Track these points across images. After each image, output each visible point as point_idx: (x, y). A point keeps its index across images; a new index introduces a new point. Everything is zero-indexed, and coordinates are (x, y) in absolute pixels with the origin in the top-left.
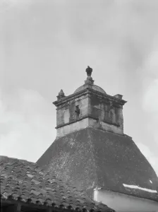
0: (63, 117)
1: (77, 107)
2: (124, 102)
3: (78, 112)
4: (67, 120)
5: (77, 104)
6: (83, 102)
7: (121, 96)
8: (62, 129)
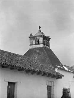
0: (32, 42)
1: (38, 40)
2: (50, 39)
3: (38, 41)
4: (34, 43)
5: (38, 39)
6: (40, 38)
7: (49, 37)
8: (32, 46)
